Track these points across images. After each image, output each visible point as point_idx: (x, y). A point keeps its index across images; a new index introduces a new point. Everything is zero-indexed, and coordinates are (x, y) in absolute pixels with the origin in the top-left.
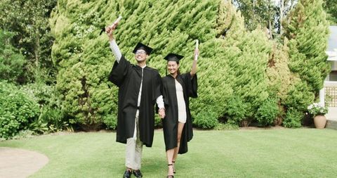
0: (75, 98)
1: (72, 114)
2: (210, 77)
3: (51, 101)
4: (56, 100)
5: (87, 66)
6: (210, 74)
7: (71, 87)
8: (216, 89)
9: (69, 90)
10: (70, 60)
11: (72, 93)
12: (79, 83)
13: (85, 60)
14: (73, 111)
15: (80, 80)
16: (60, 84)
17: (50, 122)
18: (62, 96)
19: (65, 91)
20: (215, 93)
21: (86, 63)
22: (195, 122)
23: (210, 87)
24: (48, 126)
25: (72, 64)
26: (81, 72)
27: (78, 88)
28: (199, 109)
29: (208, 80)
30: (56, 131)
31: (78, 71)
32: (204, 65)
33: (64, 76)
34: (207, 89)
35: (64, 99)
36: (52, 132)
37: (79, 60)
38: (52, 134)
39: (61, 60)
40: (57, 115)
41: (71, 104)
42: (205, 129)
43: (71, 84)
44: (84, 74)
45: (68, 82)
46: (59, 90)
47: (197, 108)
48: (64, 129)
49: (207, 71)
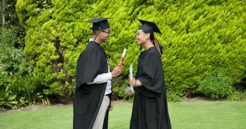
0: (48, 64)
1: (45, 84)
2: (220, 31)
3: (21, 68)
4: (27, 66)
5: (60, 24)
6: (220, 27)
7: (43, 51)
8: (229, 46)
9: (40, 54)
10: (39, 17)
11: (44, 58)
12: (51, 46)
13: (58, 17)
14: (46, 80)
15: (53, 41)
16: (28, 48)
17: (20, 94)
18: (32, 62)
19: (36, 56)
20: (228, 51)
21: (59, 21)
22: (200, 89)
23: (219, 45)
24: (17, 99)
25: (42, 23)
26: (54, 32)
27: (51, 52)
28: (206, 73)
29: (216, 35)
30: (27, 104)
31: (49, 31)
32: (210, 16)
33: (33, 37)
34: (216, 47)
35: (34, 65)
36: (23, 106)
37: (51, 18)
38: (22, 108)
39: (28, 18)
40: (28, 85)
41: (44, 71)
42: (215, 99)
43: (42, 47)
44: (57, 35)
45: (39, 45)
46: (29, 55)
47: (202, 72)
48: (38, 101)
49: (215, 24)
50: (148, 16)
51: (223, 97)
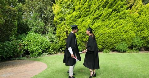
0: (64, 40)
1: (63, 46)
2: (123, 28)
3: (55, 41)
4: (57, 40)
5: (68, 26)
6: (123, 27)
7: (62, 35)
8: (127, 34)
9: (61, 36)
10: (61, 24)
11: (62, 38)
12: (65, 33)
13: (67, 24)
14: (63, 45)
15: (65, 32)
16: (57, 34)
17: (55, 50)
18: (59, 39)
19: (60, 37)
20: (126, 35)
21: (67, 25)
22: (116, 49)
23: (123, 33)
24: (54, 51)
25: (62, 26)
26: (66, 29)
27: (65, 35)
28: (119, 43)
29: (122, 30)
30: (57, 53)
31: (64, 28)
32: (120, 23)
33: (59, 30)
34: (122, 34)
35: (59, 40)
36: (56, 53)
37: (65, 24)
38: (55, 54)
39: (57, 24)
40: (57, 47)
41: (62, 42)
42: (122, 52)
43: (62, 34)
45: (61, 33)
46: (58, 36)
47: (117, 43)
48: (60, 52)
49: (122, 26)
50: (98, 23)
51: (124, 52)
